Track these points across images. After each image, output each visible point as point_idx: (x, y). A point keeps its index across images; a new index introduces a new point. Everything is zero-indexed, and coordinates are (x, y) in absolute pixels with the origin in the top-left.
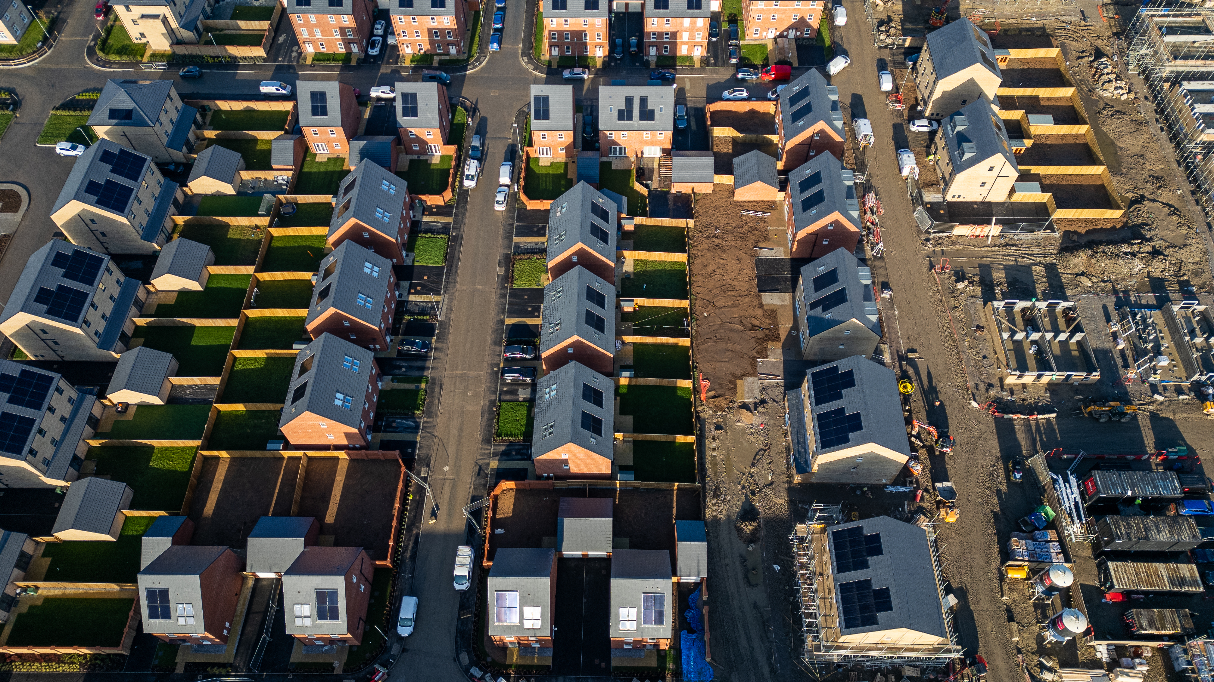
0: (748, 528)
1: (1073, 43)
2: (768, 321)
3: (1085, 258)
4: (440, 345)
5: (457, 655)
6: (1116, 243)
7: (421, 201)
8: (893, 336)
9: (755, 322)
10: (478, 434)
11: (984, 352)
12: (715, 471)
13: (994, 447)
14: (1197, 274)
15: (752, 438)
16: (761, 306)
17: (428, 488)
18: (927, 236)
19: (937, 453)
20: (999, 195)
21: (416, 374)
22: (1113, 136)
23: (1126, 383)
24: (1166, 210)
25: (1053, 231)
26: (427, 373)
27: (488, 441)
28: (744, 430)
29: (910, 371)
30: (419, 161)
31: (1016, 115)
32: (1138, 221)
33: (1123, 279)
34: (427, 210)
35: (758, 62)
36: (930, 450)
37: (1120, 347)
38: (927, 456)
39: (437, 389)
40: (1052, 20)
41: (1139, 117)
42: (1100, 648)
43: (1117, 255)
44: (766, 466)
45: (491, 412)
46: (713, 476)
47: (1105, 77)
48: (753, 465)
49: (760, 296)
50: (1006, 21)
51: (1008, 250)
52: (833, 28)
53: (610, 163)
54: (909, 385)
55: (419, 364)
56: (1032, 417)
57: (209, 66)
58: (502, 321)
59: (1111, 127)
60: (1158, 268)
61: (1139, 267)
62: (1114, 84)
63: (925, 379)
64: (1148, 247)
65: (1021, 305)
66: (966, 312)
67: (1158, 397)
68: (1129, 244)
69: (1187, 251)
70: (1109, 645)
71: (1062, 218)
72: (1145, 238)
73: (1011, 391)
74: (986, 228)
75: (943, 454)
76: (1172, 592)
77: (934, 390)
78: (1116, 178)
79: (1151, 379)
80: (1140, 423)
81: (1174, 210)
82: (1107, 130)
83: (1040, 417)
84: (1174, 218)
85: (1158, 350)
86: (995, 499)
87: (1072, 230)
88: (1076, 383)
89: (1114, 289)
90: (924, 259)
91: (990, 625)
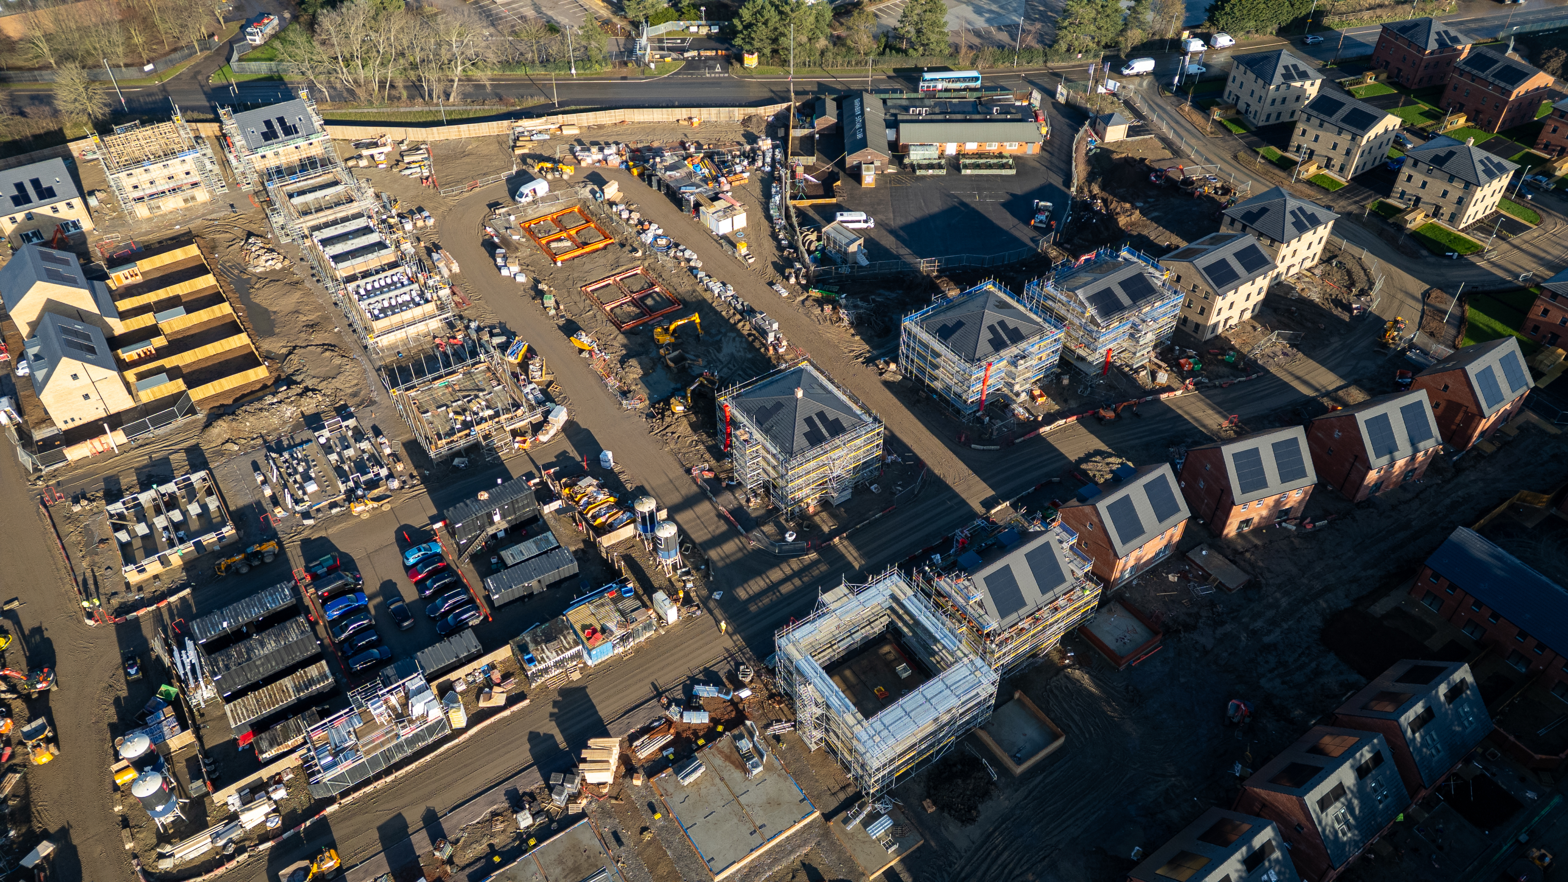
1: (223, 235)
3: (224, 425)
6: (260, 399)
11: (108, 563)
13: (115, 655)
14: (355, 395)
18: (38, 474)
19: (35, 696)
20: (121, 402)
22: (264, 304)
23: (274, 525)
24: (319, 350)
25: (194, 413)
29: (7, 625)
31: (147, 320)
32: (290, 371)
33: (275, 430)
36: (27, 698)
37: (268, 492)
40: (199, 222)
41: (296, 278)
42: (230, 801)
43: (261, 410)
47: (253, 255)
50: (144, 238)
51: (141, 451)
56: (163, 604)
59: (263, 297)
60: (310, 405)
61: (289, 411)
62: (264, 258)
63: (28, 624)
64: (297, 389)
65: (146, 498)
66: (87, 531)
67: (306, 522)
68: (274, 394)
69: (341, 378)
70: (239, 791)
71: (202, 397)
72: (296, 383)
73: (140, 589)
74: (103, 438)
75: (45, 694)
76: (298, 699)
77: (38, 630)
78: (268, 340)
79: (298, 508)
80: (289, 554)
81: (329, 347)
82: (257, 301)
83: (173, 599)
84: (328, 354)
85: (307, 478)
86: (112, 710)
87: (217, 404)
88: (217, 548)
89: (265, 441)
90: (32, 499)
91: (99, 848)
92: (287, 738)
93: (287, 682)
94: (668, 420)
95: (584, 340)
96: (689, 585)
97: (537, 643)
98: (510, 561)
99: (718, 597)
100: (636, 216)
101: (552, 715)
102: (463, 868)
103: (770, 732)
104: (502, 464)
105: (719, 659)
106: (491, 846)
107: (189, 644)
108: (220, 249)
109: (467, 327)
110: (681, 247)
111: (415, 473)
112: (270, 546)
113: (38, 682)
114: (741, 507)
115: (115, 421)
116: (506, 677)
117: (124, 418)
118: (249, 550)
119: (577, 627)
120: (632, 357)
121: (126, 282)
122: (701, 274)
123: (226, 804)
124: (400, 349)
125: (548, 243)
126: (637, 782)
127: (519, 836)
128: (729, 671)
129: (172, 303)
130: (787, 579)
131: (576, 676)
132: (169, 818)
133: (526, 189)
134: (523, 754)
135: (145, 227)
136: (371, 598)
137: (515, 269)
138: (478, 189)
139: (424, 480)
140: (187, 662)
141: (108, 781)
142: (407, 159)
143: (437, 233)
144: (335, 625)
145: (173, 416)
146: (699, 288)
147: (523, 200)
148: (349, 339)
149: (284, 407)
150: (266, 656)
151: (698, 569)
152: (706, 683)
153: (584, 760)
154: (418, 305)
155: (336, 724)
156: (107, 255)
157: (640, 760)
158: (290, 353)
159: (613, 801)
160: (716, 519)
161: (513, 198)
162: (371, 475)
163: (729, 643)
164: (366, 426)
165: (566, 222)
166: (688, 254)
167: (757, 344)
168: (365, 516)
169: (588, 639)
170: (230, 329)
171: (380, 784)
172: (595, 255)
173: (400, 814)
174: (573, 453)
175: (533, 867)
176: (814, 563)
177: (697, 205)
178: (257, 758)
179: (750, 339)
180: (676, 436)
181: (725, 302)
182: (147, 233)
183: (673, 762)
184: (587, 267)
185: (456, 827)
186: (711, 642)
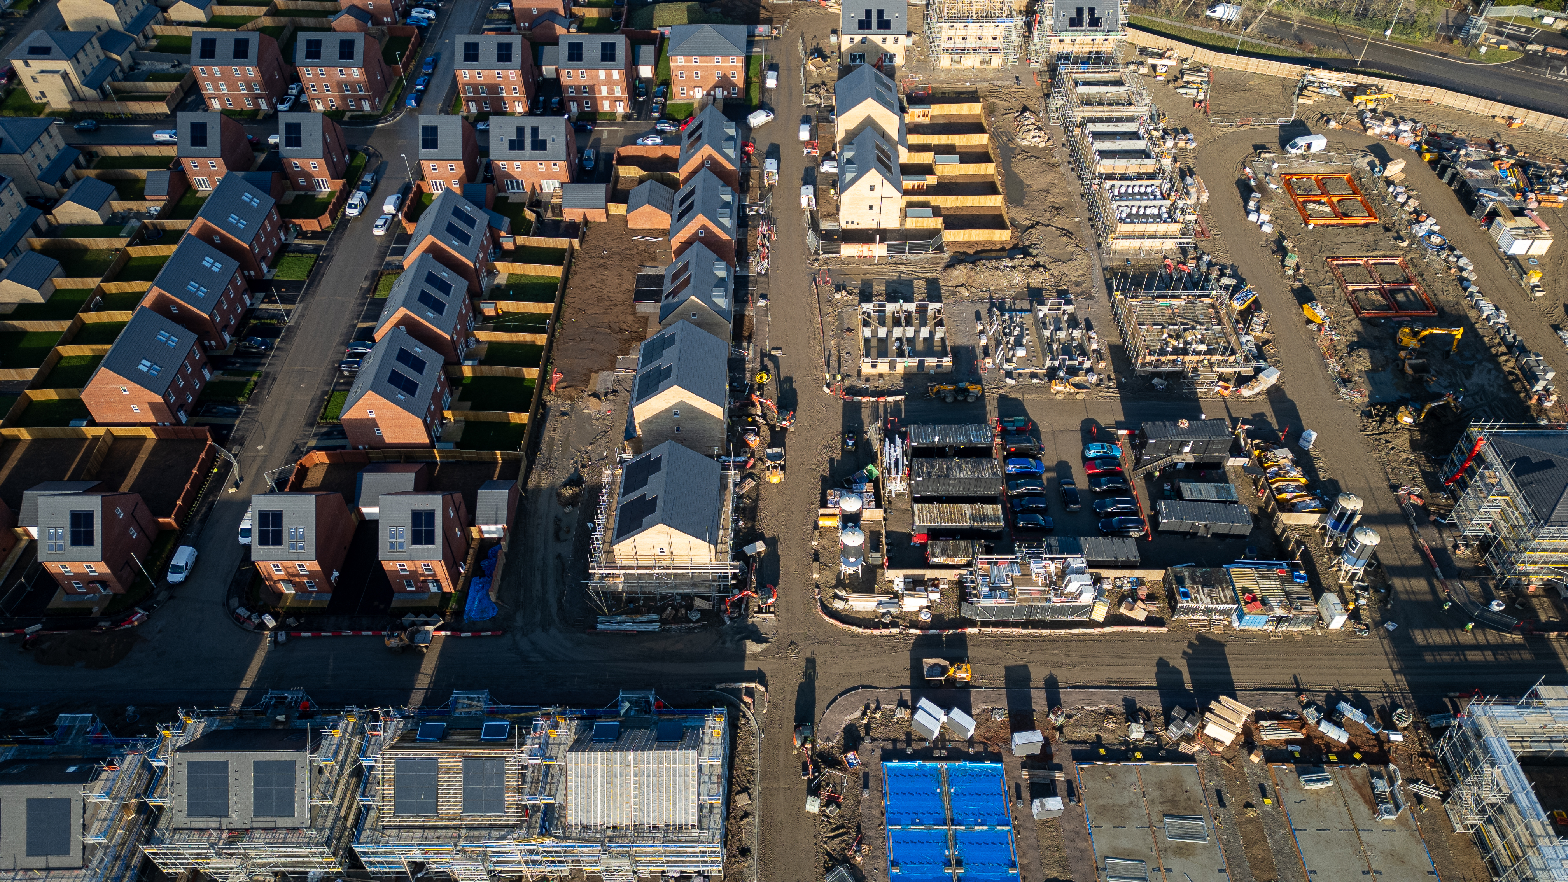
0: (567, 492)
1: (1003, 103)
2: (637, 326)
3: (964, 270)
4: (283, 345)
5: (228, 600)
6: (998, 258)
7: (295, 225)
8: (759, 338)
9: (624, 326)
10: (302, 419)
11: (849, 349)
12: (550, 450)
13: (837, 424)
14: (1077, 284)
15: (596, 422)
16: (634, 313)
17: (235, 463)
18: (816, 257)
19: (778, 429)
20: (891, 221)
21: (251, 368)
22: (1021, 175)
23: (982, 372)
24: (1058, 232)
25: (942, 251)
26: (263, 369)
27: (311, 424)
28: (590, 416)
29: (771, 365)
30: (306, 196)
31: (926, 158)
32: (1028, 243)
33: (1002, 290)
34: (303, 235)
35: (681, 117)
36: (772, 428)
37: (983, 342)
38: (768, 432)
39: (269, 382)
40: (986, 84)
41: (1054, 160)
42: (897, 581)
43: (997, 268)
44: (603, 444)
45: (321, 400)
46: (546, 455)
47: (1024, 128)
48: (591, 444)
49: (635, 305)
50: (940, 86)
51: (894, 267)
52: (763, 89)
53: (507, 198)
54: (765, 375)
55: (255, 361)
56: (881, 400)
57: (108, 121)
58: (355, 325)
59: (1022, 168)
60: (1037, 279)
61: (1018, 278)
62: (1032, 133)
63: (784, 372)
64: (1031, 261)
65: (891, 308)
66: (840, 317)
67: (1010, 381)
68: (1012, 258)
69: (1070, 265)
70: (906, 577)
71: (951, 239)
72: (1030, 255)
73: (867, 380)
74: (872, 246)
75: (784, 430)
76: (971, 527)
77: (789, 380)
78: (1016, 209)
79: (1005, 366)
80: (987, 402)
81: (1066, 233)
82: (1016, 170)
83: (890, 399)
84: (1065, 238)
85: (1018, 342)
86: (826, 466)
87: (961, 250)
88: (932, 372)
89: (991, 297)
90: (808, 275)
91: (794, 567)
92: (955, 555)
93: (966, 508)
94: (1386, 426)
95: (1317, 312)
96: (1362, 602)
97: (1194, 582)
98: (1187, 495)
99: (1391, 628)
100: (1413, 203)
101: (1185, 653)
102: (1070, 742)
103: (1413, 788)
104: (1197, 400)
105: (1374, 689)
106: (1098, 737)
107: (899, 441)
108: (997, 114)
109: (1199, 259)
110: (1457, 253)
111: (1113, 376)
112: (975, 389)
113: (784, 419)
114: (1444, 550)
115: (884, 235)
116: (1151, 597)
117: (888, 235)
118: (961, 385)
119: (1238, 587)
120: (1364, 347)
121: (917, 120)
122: (1473, 289)
123: (892, 582)
124: (1130, 257)
125: (1306, 202)
126: (1255, 759)
127: (1126, 743)
128: (1383, 706)
129: (948, 150)
130: (1477, 647)
131: (1218, 630)
132: (850, 571)
133: (1302, 141)
134: (1149, 674)
135: (943, 76)
136: (1048, 469)
137: (1265, 217)
138: (1248, 127)
139: (1120, 386)
140: (894, 454)
141: (812, 519)
142: (1186, 78)
143: (1195, 158)
144: (1010, 479)
145: (926, 248)
146: (1465, 303)
147: (1294, 151)
148: (1087, 231)
149: (1016, 273)
150: (960, 479)
151: (1377, 591)
152: (1355, 705)
153: (1211, 711)
154: (1165, 222)
155: (1000, 563)
156: (907, 91)
157: (1262, 739)
158: (1032, 227)
159: (1225, 763)
160: (1412, 549)
161: (1283, 147)
162: (1076, 363)
163: (1391, 679)
164: (1081, 317)
165: (1331, 186)
166: (1463, 262)
167: (1517, 387)
168: (1059, 396)
169: (1246, 603)
170: (989, 188)
171: (1017, 631)
172: (1353, 229)
173: (1026, 666)
174: (1272, 419)
175: (1134, 778)
176: (1515, 646)
177: (1493, 214)
178: (927, 559)
179: (1511, 378)
180: (1390, 446)
181: (1492, 327)
182: (943, 82)
183: (1297, 761)
184: (1339, 239)
185: (1072, 703)
186: (1370, 668)
